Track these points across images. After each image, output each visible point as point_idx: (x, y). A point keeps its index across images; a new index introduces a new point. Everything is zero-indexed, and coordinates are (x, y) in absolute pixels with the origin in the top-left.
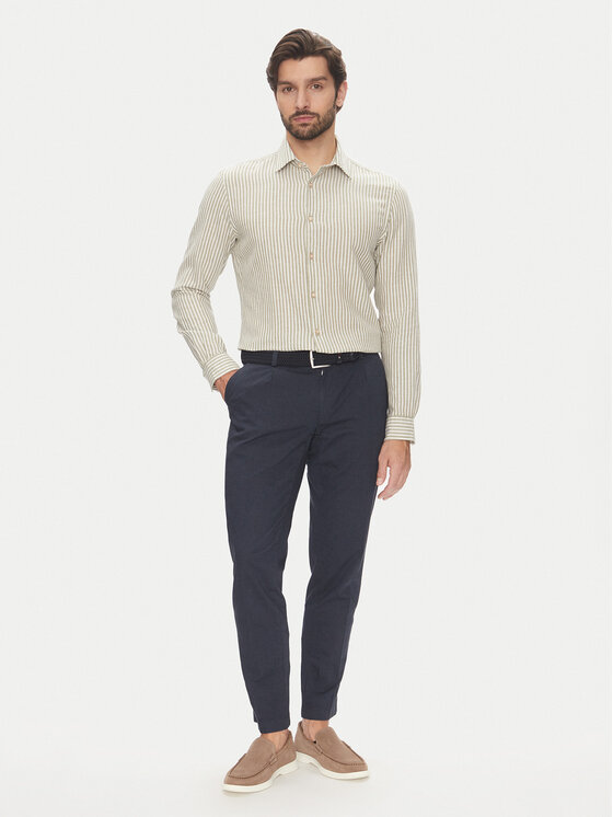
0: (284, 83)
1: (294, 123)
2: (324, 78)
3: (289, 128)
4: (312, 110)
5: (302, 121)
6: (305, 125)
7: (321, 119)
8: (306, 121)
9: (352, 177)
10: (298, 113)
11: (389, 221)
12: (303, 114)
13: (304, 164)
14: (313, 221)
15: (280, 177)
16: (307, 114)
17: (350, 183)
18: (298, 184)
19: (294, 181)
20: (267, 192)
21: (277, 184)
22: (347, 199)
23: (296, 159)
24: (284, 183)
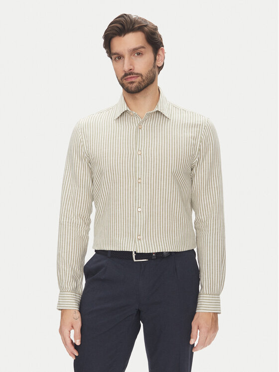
0: (115, 54)
1: (125, 82)
2: (143, 47)
3: (122, 85)
4: (136, 71)
5: (130, 80)
6: (132, 83)
7: (144, 78)
8: (133, 80)
9: (171, 118)
10: (126, 75)
11: (200, 150)
12: (130, 75)
13: (134, 112)
14: (141, 154)
15: (118, 123)
16: (133, 74)
17: (170, 123)
18: (131, 126)
19: (128, 125)
20: (109, 135)
21: (116, 128)
22: (167, 136)
23: (128, 109)
24: (121, 127)
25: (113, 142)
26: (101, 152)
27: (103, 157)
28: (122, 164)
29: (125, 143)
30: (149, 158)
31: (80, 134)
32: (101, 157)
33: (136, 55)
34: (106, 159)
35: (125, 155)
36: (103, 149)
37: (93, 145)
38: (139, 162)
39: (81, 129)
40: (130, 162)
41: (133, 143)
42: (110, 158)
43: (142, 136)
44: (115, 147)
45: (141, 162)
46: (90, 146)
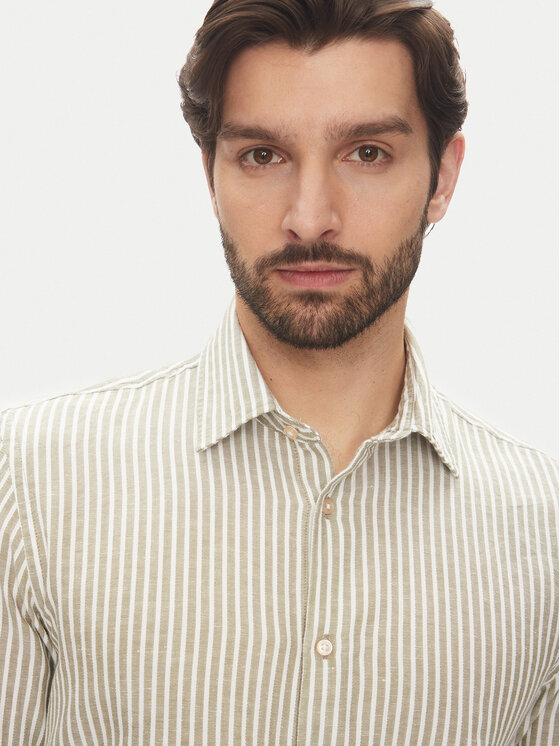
0: (249, 133)
1: (277, 286)
2: (399, 126)
3: (253, 297)
4: (348, 242)
5: (307, 284)
6: (314, 298)
7: (376, 280)
8: (322, 285)
9: (460, 472)
10: (293, 253)
12: (316, 257)
13: (308, 429)
14: (331, 657)
15: (216, 465)
16: (329, 257)
17: (458, 499)
18: (281, 497)
19: (268, 488)
20: (168, 524)
21: (206, 494)
22: (451, 566)
23: (279, 409)
24: (231, 489)
25: (193, 570)
26: (125, 616)
27: (136, 643)
28: (239, 694)
29: (256, 581)
30: (369, 680)
31: (13, 488)
32: (123, 640)
33: (356, 156)
34: (149, 659)
35: (257, 648)
36: (139, 598)
37: (78, 568)
38: (318, 698)
39: (18, 464)
40: (277, 690)
41: (292, 586)
42: (176, 654)
43: (336, 559)
44: (205, 601)
45: (331, 697)
46: (65, 570)
